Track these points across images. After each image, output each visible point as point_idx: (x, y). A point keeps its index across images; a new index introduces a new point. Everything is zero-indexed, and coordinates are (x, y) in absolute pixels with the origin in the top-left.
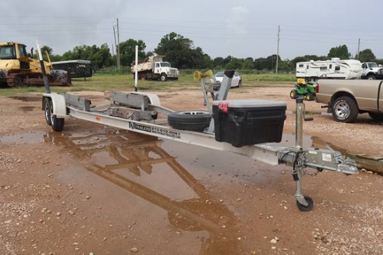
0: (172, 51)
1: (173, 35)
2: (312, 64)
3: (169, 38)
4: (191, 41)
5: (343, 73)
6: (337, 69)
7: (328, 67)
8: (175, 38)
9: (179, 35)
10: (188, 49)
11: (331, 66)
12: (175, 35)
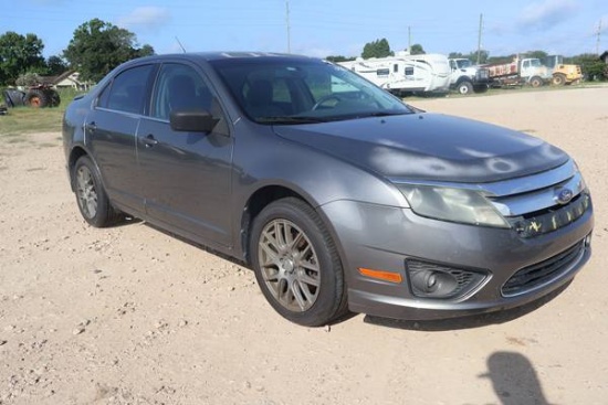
0: (96, 54)
1: (96, 24)
2: (361, 64)
3: (89, 29)
4: (133, 34)
5: (419, 79)
6: (409, 72)
7: (392, 69)
8: (101, 30)
9: (110, 25)
10: (127, 49)
11: (396, 68)
12: (102, 24)
